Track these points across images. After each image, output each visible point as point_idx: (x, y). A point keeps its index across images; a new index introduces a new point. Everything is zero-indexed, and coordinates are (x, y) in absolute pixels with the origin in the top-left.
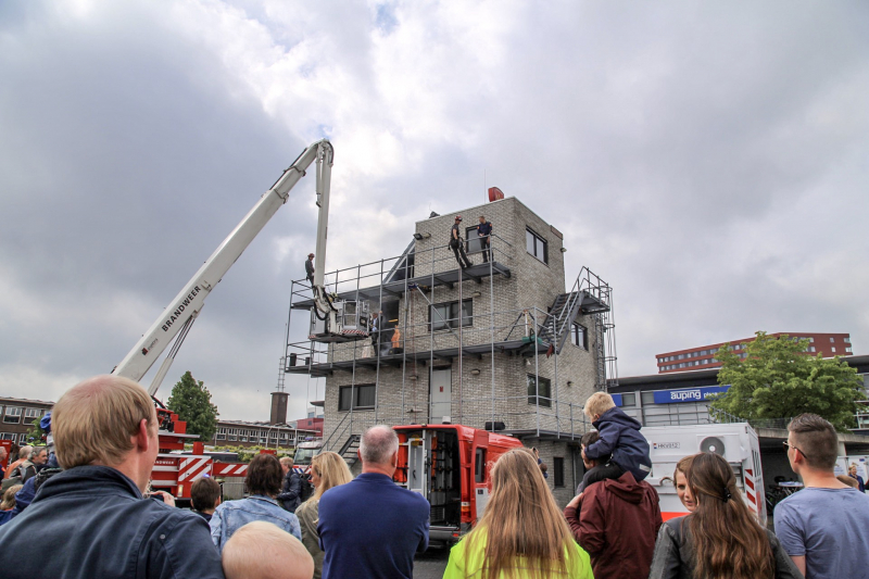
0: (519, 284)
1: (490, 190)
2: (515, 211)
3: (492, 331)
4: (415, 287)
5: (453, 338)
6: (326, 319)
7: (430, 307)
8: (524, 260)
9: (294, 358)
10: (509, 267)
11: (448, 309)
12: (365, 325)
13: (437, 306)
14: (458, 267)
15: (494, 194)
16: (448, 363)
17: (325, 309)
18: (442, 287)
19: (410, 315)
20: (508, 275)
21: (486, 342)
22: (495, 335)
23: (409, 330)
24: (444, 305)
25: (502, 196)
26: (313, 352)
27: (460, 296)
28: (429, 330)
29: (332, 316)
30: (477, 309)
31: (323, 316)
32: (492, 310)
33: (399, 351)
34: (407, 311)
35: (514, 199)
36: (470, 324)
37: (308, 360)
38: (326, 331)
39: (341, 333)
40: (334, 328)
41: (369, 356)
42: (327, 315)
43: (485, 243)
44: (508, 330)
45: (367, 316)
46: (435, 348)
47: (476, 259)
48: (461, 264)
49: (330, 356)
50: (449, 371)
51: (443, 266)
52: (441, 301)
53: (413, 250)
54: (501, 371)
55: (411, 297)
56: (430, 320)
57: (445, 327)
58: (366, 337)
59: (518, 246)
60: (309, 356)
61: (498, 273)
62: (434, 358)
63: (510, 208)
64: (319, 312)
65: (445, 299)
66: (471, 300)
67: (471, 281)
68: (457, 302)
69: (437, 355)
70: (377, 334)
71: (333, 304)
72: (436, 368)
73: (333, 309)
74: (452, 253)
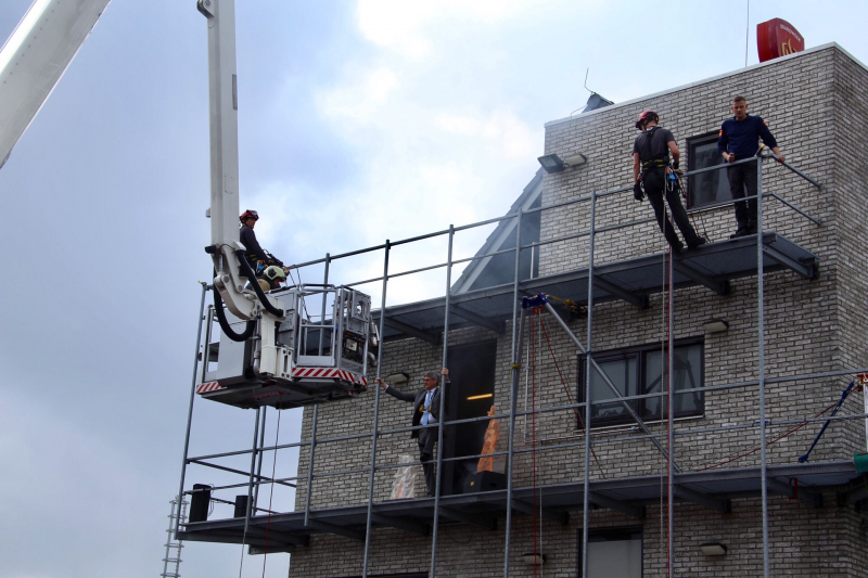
0: (844, 298)
1: (763, 29)
2: (835, 87)
3: (760, 434)
4: (539, 302)
5: (647, 449)
6: (250, 337)
7: (581, 360)
8: (859, 229)
9: (202, 496)
10: (814, 249)
11: (633, 366)
12: (357, 357)
13: (603, 357)
14: (665, 247)
15: (774, 39)
16: (633, 522)
17: (246, 309)
18: (619, 304)
19: (526, 379)
20: (811, 270)
21: (744, 464)
22: (771, 443)
23: (522, 422)
24: (623, 355)
25: (798, 44)
26: (257, 479)
27: (665, 330)
28: (580, 425)
29: (267, 329)
30: (718, 369)
31: (240, 328)
32: (761, 370)
33: (495, 480)
34: (517, 369)
35: (835, 53)
36: (696, 410)
37: (243, 504)
38: (249, 369)
39: (290, 374)
40: (271, 361)
41: (411, 495)
42: (252, 325)
43: (744, 179)
44: (810, 432)
45: (365, 331)
46: (595, 478)
47: (718, 225)
48: (671, 237)
49: (304, 494)
50: (636, 543)
51: (622, 244)
52: (614, 344)
53: (537, 203)
54: (791, 551)
55: (528, 333)
56: (581, 398)
57: (625, 418)
58: (359, 389)
59: (843, 189)
60: (244, 491)
61: (780, 266)
62: (592, 505)
63: (822, 79)
64: (230, 318)
65: (627, 338)
66: (698, 342)
67: (700, 288)
68: (657, 348)
69: (603, 494)
70: (433, 431)
71: (271, 298)
72: (598, 534)
73: (269, 309)
74: (646, 208)
